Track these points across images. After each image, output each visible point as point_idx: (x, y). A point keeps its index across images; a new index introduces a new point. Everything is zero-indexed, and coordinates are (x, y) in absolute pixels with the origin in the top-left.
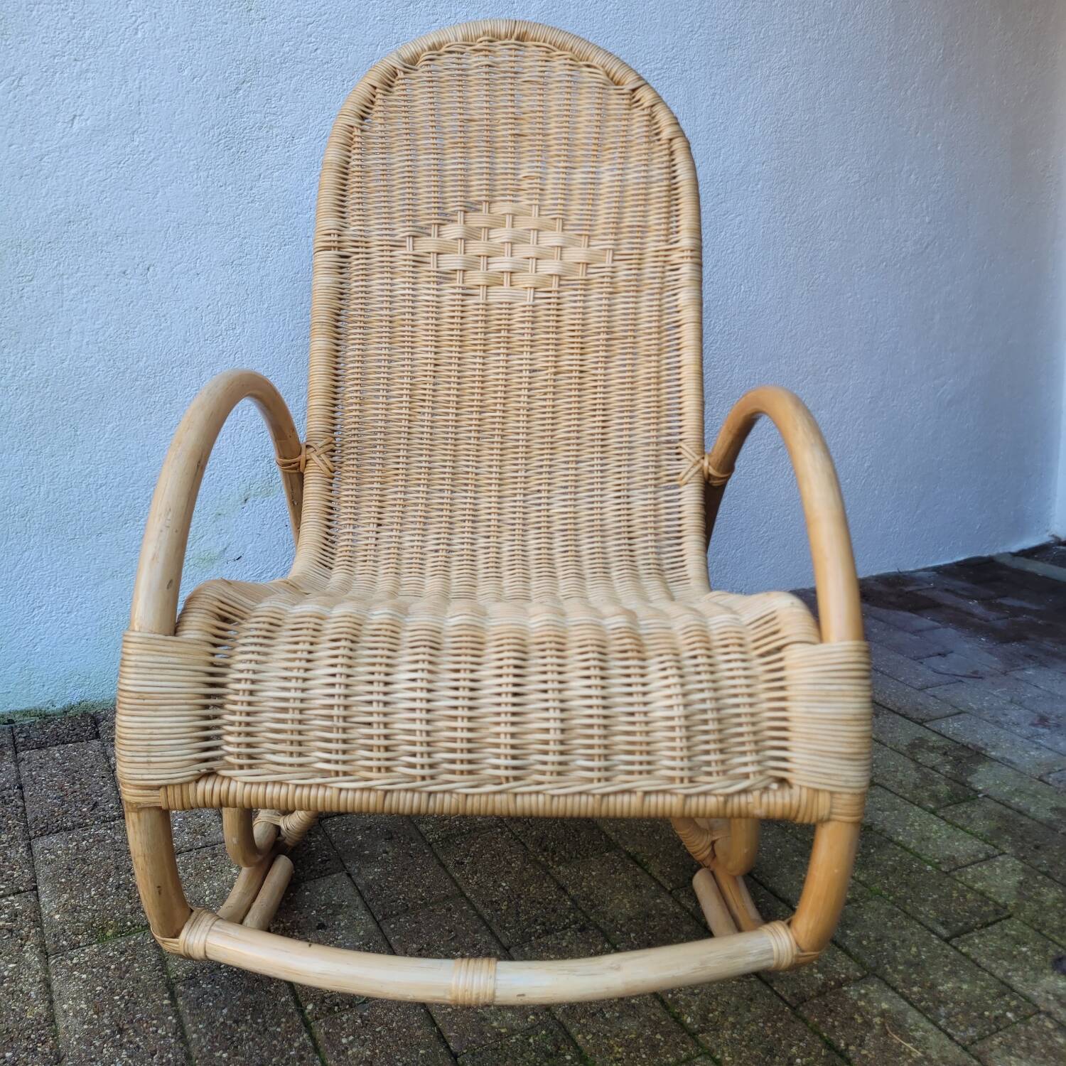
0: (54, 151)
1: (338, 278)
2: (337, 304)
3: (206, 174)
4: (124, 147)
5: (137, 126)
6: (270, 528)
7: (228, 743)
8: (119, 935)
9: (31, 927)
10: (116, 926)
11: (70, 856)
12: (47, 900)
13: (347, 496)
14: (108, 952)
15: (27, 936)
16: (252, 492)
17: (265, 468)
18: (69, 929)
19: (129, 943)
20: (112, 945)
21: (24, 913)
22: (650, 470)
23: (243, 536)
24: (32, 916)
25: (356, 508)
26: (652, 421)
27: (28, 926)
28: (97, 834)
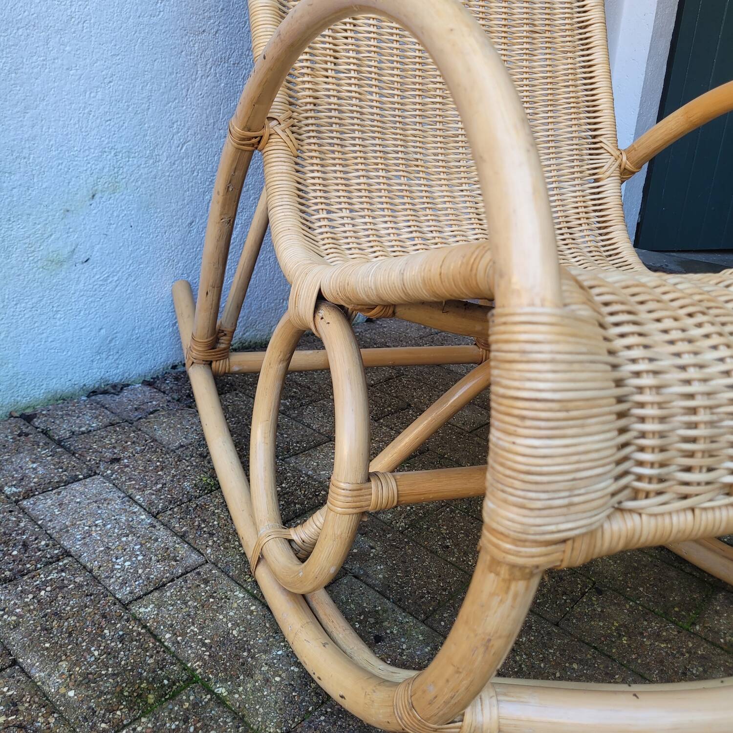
6: (116, 228)
7: (641, 464)
8: (163, 699)
9: (45, 716)
10: (154, 689)
11: (35, 613)
12: (42, 674)
13: (313, 178)
14: (168, 725)
15: (49, 728)
16: (100, 187)
17: (111, 161)
18: (98, 706)
19: (184, 707)
20: (166, 714)
21: (24, 699)
22: (576, 163)
23: (90, 236)
24: (37, 700)
25: (325, 192)
26: (573, 116)
27: (40, 714)
28: (51, 579)
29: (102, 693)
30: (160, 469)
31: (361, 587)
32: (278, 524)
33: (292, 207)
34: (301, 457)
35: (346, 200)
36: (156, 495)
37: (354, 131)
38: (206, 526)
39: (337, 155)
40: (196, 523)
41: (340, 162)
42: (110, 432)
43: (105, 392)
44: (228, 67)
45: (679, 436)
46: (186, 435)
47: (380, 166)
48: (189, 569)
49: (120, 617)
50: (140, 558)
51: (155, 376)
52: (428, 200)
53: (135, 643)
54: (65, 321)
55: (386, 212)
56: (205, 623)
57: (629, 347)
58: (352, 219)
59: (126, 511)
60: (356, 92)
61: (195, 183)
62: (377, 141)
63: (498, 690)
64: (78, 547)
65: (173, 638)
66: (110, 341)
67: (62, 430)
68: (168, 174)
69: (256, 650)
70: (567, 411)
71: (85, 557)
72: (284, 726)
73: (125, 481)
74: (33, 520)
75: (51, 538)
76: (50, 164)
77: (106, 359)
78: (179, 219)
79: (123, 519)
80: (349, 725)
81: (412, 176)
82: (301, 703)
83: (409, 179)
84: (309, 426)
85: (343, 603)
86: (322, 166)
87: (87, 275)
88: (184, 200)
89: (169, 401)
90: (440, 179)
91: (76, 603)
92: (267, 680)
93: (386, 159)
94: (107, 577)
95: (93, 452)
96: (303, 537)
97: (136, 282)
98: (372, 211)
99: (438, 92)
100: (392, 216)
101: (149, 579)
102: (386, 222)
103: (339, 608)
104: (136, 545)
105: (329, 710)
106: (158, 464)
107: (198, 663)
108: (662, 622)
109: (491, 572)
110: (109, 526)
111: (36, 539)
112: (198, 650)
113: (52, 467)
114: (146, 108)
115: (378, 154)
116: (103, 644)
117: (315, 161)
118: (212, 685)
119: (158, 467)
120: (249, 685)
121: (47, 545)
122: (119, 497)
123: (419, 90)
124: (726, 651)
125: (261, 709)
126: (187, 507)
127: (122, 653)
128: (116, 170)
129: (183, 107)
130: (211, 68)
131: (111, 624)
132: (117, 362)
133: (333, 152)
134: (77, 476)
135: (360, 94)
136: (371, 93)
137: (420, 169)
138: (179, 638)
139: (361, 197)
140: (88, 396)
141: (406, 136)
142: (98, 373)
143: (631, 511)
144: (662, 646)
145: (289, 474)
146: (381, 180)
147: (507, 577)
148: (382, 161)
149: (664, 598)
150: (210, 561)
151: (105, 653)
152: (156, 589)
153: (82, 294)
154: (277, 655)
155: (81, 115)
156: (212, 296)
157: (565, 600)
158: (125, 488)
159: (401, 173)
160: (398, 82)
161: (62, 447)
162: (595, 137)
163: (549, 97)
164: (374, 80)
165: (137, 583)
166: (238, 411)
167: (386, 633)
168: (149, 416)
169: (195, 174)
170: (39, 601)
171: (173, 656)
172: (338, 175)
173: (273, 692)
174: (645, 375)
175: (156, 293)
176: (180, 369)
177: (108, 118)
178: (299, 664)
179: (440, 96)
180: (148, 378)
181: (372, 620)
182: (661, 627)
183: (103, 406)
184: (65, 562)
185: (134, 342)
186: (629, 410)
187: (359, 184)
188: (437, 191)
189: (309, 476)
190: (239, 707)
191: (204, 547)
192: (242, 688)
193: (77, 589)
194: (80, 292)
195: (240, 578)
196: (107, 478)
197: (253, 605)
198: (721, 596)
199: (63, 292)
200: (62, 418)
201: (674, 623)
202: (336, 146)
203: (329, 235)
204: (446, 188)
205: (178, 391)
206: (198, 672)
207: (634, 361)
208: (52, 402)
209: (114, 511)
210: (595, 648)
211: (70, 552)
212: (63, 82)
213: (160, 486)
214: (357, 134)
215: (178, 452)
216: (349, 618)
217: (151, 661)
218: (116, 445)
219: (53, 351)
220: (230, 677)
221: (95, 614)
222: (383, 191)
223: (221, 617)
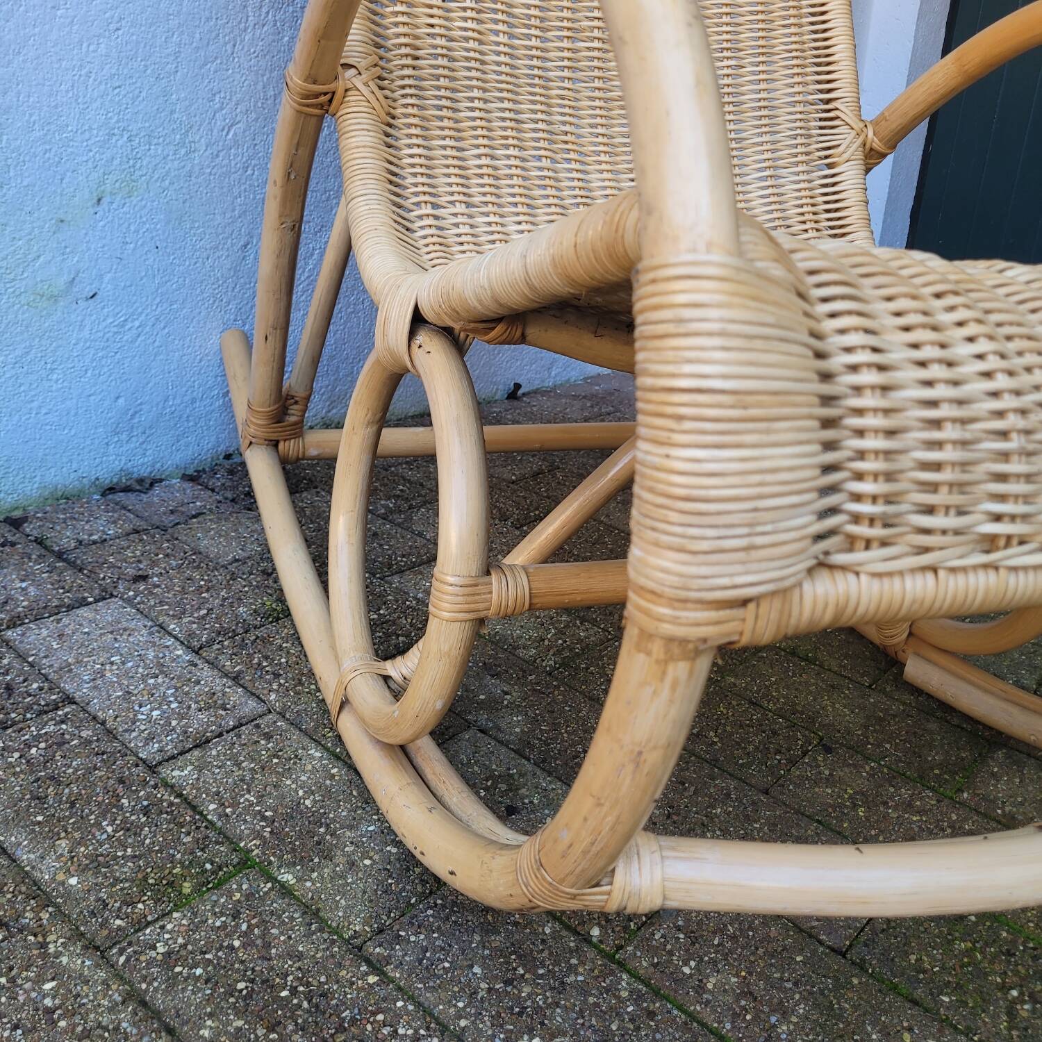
6: (134, 249)
7: (857, 498)
8: (204, 889)
9: (35, 910)
10: (191, 876)
11: (22, 776)
12: (32, 856)
13: (412, 156)
14: (210, 921)
15: (41, 926)
16: (108, 188)
17: (124, 149)
18: (111, 898)
19: (234, 898)
20: (208, 907)
21: (5, 889)
22: (799, 140)
23: (97, 260)
24: (24, 889)
25: (429, 176)
26: (796, 70)
27: (28, 908)
28: (46, 733)
29: (117, 880)
30: (204, 589)
31: (490, 744)
32: (369, 654)
33: (380, 198)
34: (409, 575)
35: (460, 189)
36: (198, 623)
37: (471, 88)
38: (270, 664)
39: (446, 123)
40: (256, 661)
41: (452, 133)
42: (134, 542)
43: (127, 489)
44: (293, 12)
45: (916, 460)
46: (243, 546)
47: (511, 141)
48: (244, 721)
49: (145, 783)
50: (174, 705)
51: (201, 468)
52: (582, 193)
53: (165, 816)
54: (65, 384)
55: (520, 209)
56: (265, 790)
57: (842, 331)
58: (470, 216)
59: (154, 644)
60: (474, 30)
61: (250, 186)
62: (506, 105)
63: (662, 843)
64: (84, 691)
65: (220, 810)
66: (133, 416)
67: (65, 539)
68: (208, 171)
69: (338, 826)
70: (745, 407)
71: (95, 704)
72: (376, 922)
73: (155, 606)
74: (22, 657)
75: (47, 680)
76: (32, 150)
77: (127, 442)
78: (227, 238)
79: (151, 654)
80: (468, 921)
81: (558, 157)
82: (400, 893)
83: (554, 161)
84: (420, 535)
85: (462, 764)
86: (425, 138)
87: (93, 318)
88: (234, 210)
89: (220, 502)
90: (600, 163)
91: (82, 764)
92: (352, 864)
93: (519, 131)
94: (126, 731)
95: (109, 568)
96: (405, 672)
97: (166, 331)
98: (500, 206)
99: (596, 33)
100: (529, 215)
101: (186, 732)
102: (520, 223)
103: (457, 770)
104: (168, 689)
105: (439, 902)
106: (202, 583)
107: (254, 842)
108: (915, 788)
109: (639, 651)
110: (130, 664)
111: (25, 681)
112: (255, 825)
113: (49, 586)
114: (173, 70)
115: (508, 124)
116: (120, 818)
117: (413, 131)
118: (274, 871)
119: (201, 587)
120: (326, 870)
121: (41, 689)
122: (145, 626)
123: (569, 29)
124: (1004, 826)
125: (343, 901)
126: (243, 640)
127: (147, 829)
128: (131, 162)
129: (228, 70)
130: (268, 13)
131: (132, 791)
132: (144, 446)
133: (441, 118)
134: (85, 599)
135: (480, 33)
136: (496, 33)
137: (569, 146)
138: (228, 810)
139: (483, 186)
140: (103, 495)
141: (548, 97)
142: (117, 462)
143: (843, 568)
144: (915, 819)
145: (390, 597)
146: (513, 162)
147: (662, 656)
148: (514, 134)
149: (920, 757)
150: (275, 710)
151: (122, 829)
152: (196, 746)
153: (88, 344)
154: (367, 831)
155: (76, 78)
156: (274, 342)
157: (779, 761)
158: (153, 615)
159: (542, 153)
160: (536, 17)
161: (65, 560)
162: (828, 101)
163: (761, 42)
164: (500, 13)
165: (169, 738)
166: (319, 515)
167: (524, 803)
168: (190, 522)
169: (249, 172)
170: (28, 762)
171: (219, 834)
172: (449, 152)
173: (361, 879)
174: (865, 370)
175: (197, 348)
176: (236, 459)
177: (117, 84)
178: (399, 844)
179: (599, 39)
180: (190, 472)
181: (503, 787)
182: (913, 794)
183: (124, 508)
184: (67, 710)
185: (167, 418)
186: (841, 418)
187: (480, 167)
188: (596, 181)
189: (418, 600)
190: (312, 898)
191: (266, 692)
192: (316, 874)
193: (83, 746)
194: (85, 342)
195: (317, 732)
196: (129, 601)
197: (334, 767)
198: (1000, 754)
199: (60, 342)
200: (64, 522)
201: (933, 789)
202: (445, 110)
203: (435, 239)
204: (609, 176)
205: (234, 488)
206: (254, 853)
207: (848, 350)
208: (49, 501)
209: (138, 645)
210: (819, 822)
211: (73, 698)
212: (47, 27)
213: (205, 612)
214: (476, 93)
215: (232, 568)
216: (471, 783)
217: (187, 839)
218: (142, 558)
219: (48, 427)
220: (300, 860)
221: (108, 778)
222: (515, 178)
223: (289, 782)
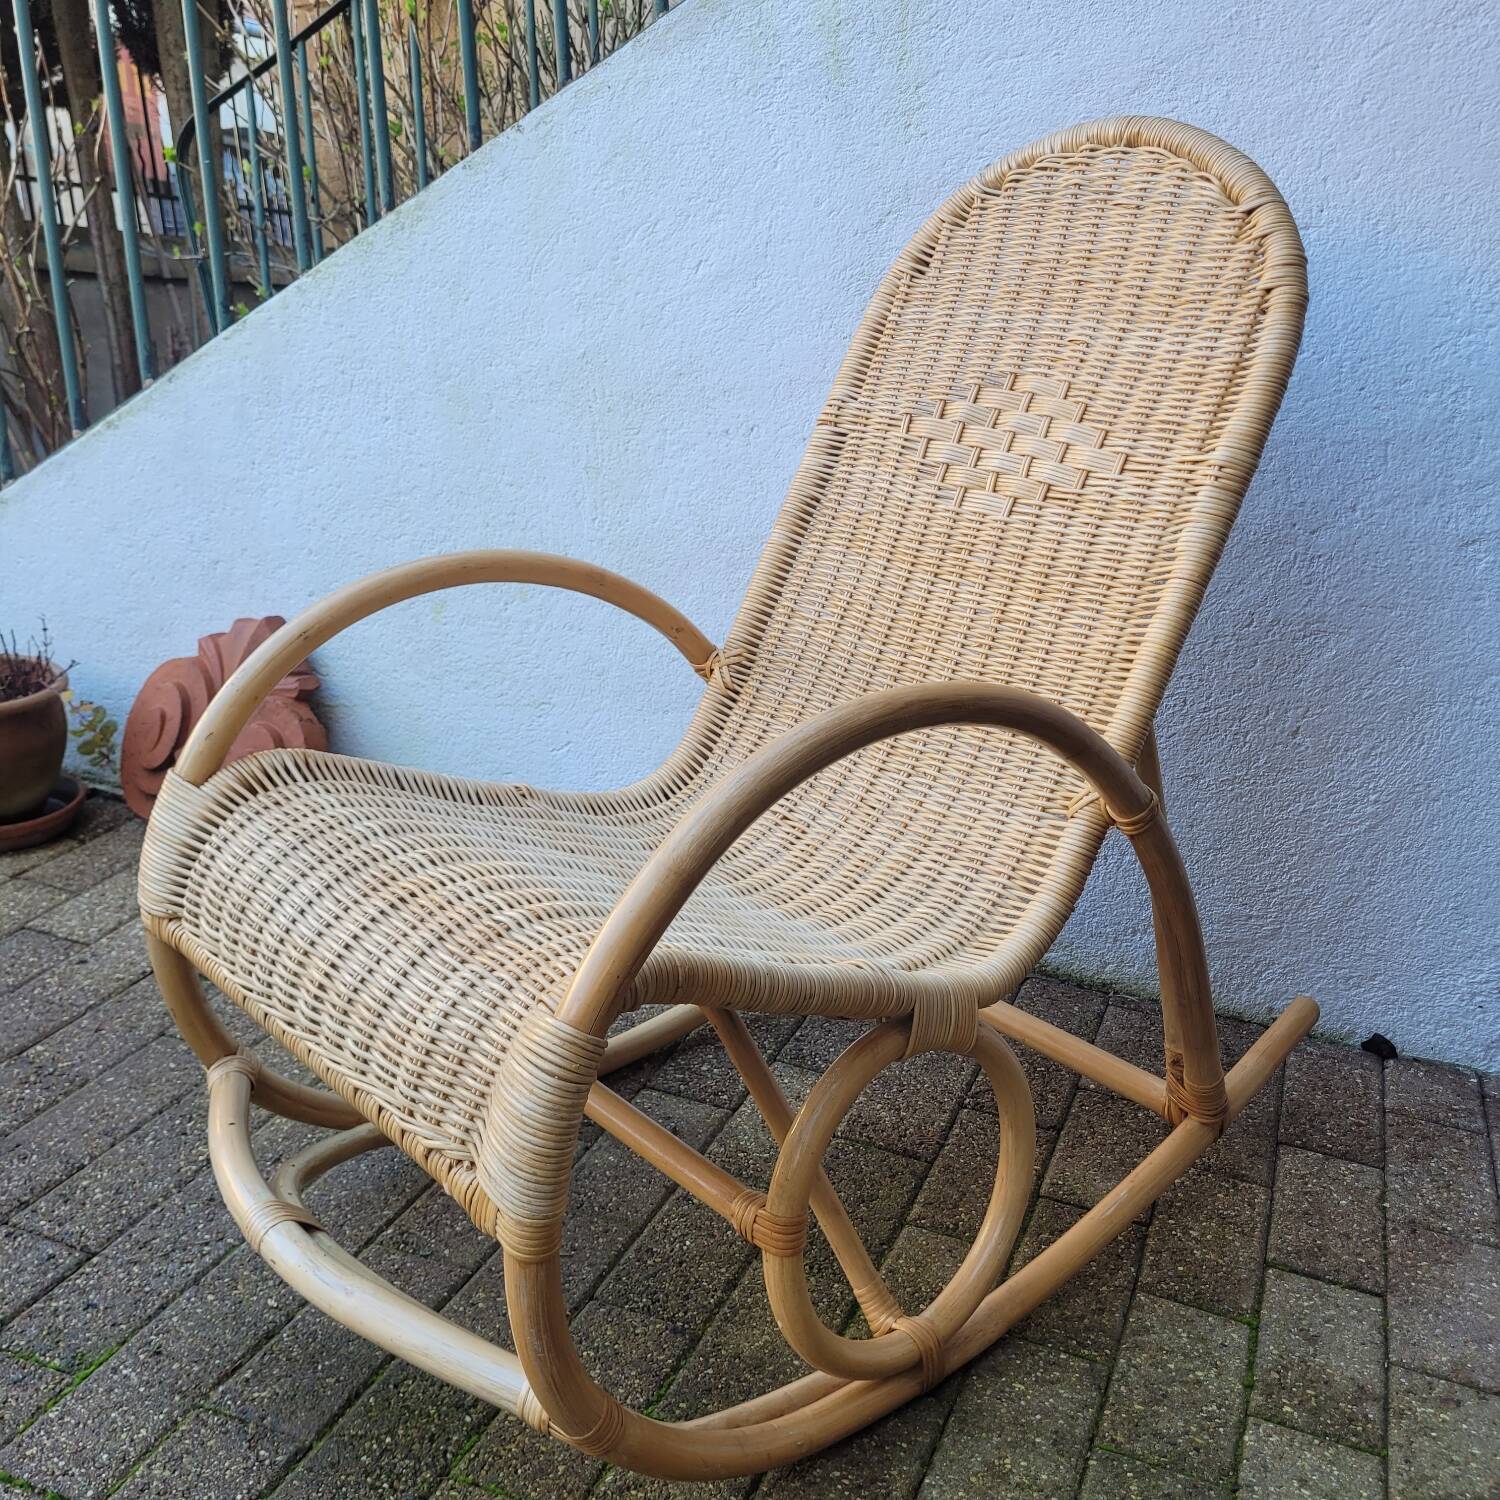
0: (676, 299)
1: (825, 459)
2: (813, 492)
3: (829, 323)
4: (745, 294)
5: (761, 270)
